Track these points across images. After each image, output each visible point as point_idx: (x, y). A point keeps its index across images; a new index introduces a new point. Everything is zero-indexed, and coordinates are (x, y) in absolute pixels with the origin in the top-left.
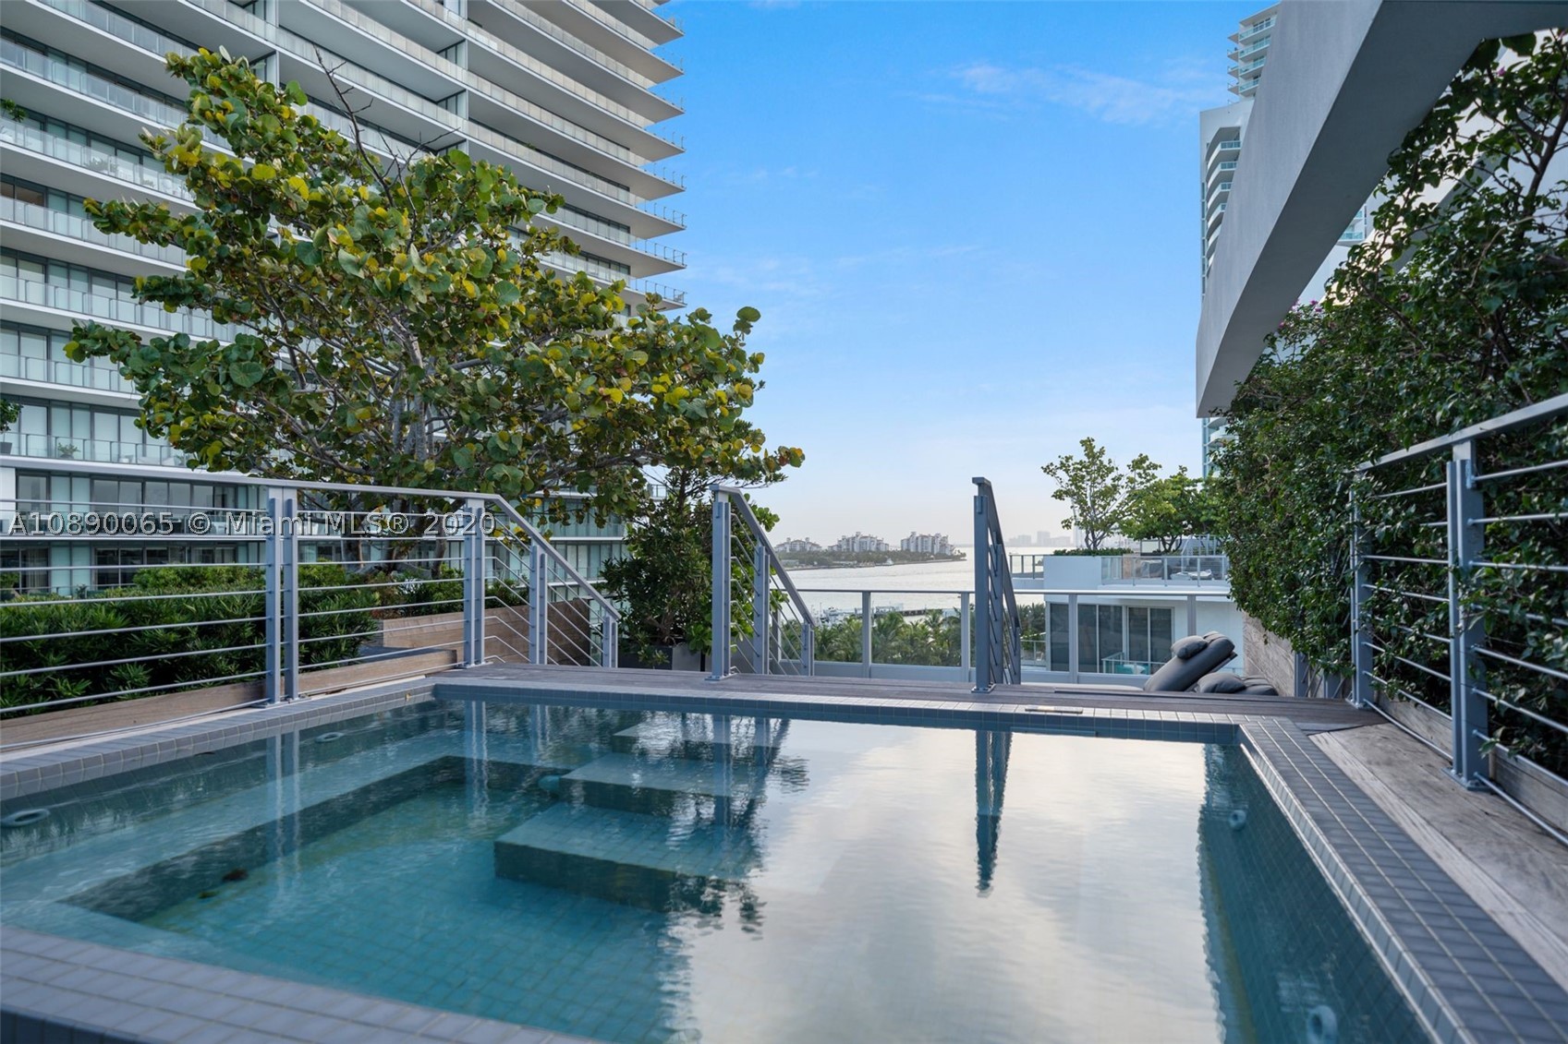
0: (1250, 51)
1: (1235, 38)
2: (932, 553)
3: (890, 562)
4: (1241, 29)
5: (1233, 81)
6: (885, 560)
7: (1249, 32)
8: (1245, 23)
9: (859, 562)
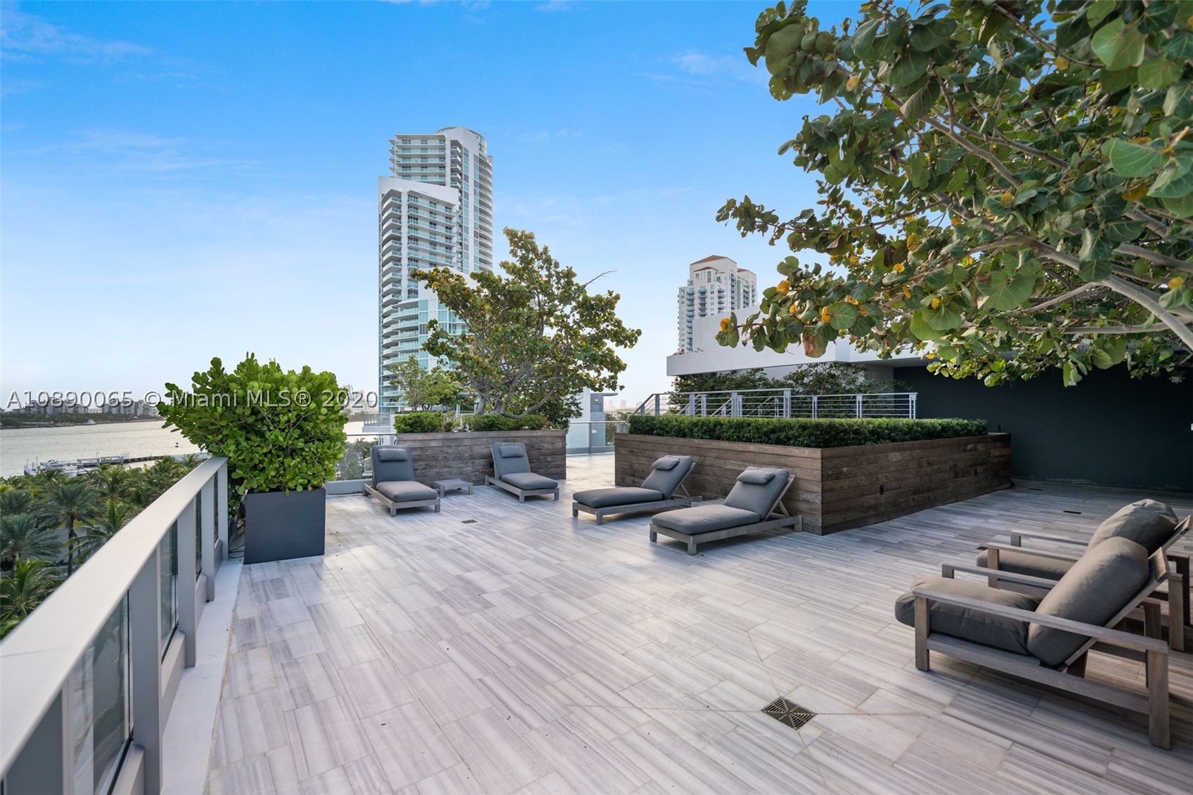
0: (400, 152)
1: (393, 142)
2: (136, 415)
3: (92, 422)
4: (396, 139)
5: (391, 165)
6: (86, 421)
7: (400, 143)
8: (399, 137)
9: (56, 422)
